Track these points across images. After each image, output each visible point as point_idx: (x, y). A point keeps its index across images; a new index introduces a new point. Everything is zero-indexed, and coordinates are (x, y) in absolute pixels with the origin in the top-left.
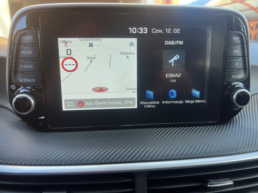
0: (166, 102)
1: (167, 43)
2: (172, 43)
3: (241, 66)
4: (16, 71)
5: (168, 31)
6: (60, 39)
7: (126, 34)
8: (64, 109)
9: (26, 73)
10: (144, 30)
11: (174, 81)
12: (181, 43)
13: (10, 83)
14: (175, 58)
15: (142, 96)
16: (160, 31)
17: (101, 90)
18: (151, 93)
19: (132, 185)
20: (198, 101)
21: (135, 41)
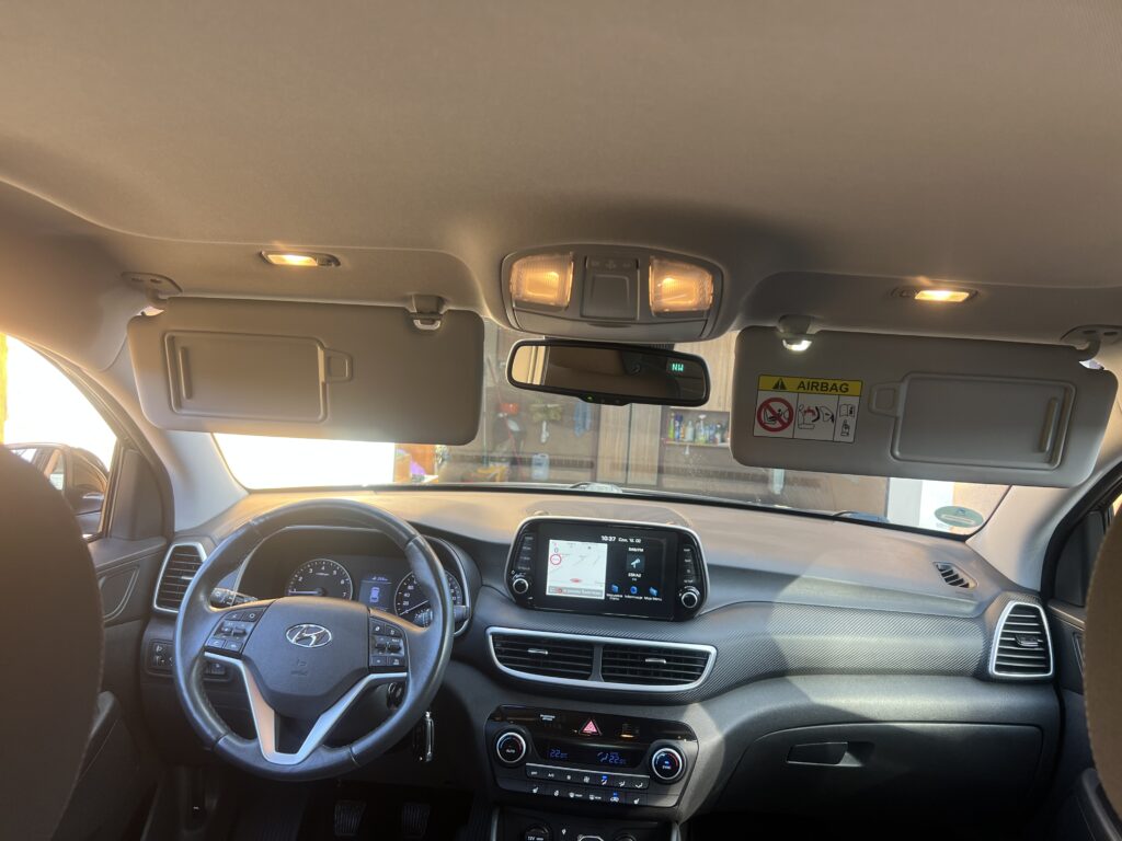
0: (629, 597)
1: (630, 549)
2: (635, 550)
3: (693, 573)
4: (517, 561)
5: (632, 541)
6: (551, 541)
7: (599, 541)
8: (548, 593)
9: (526, 563)
10: (612, 539)
11: (635, 580)
12: (641, 550)
13: (511, 568)
14: (637, 562)
15: (608, 590)
16: (625, 540)
17: (577, 581)
18: (616, 588)
19: (591, 654)
20: (655, 599)
21: (606, 545)
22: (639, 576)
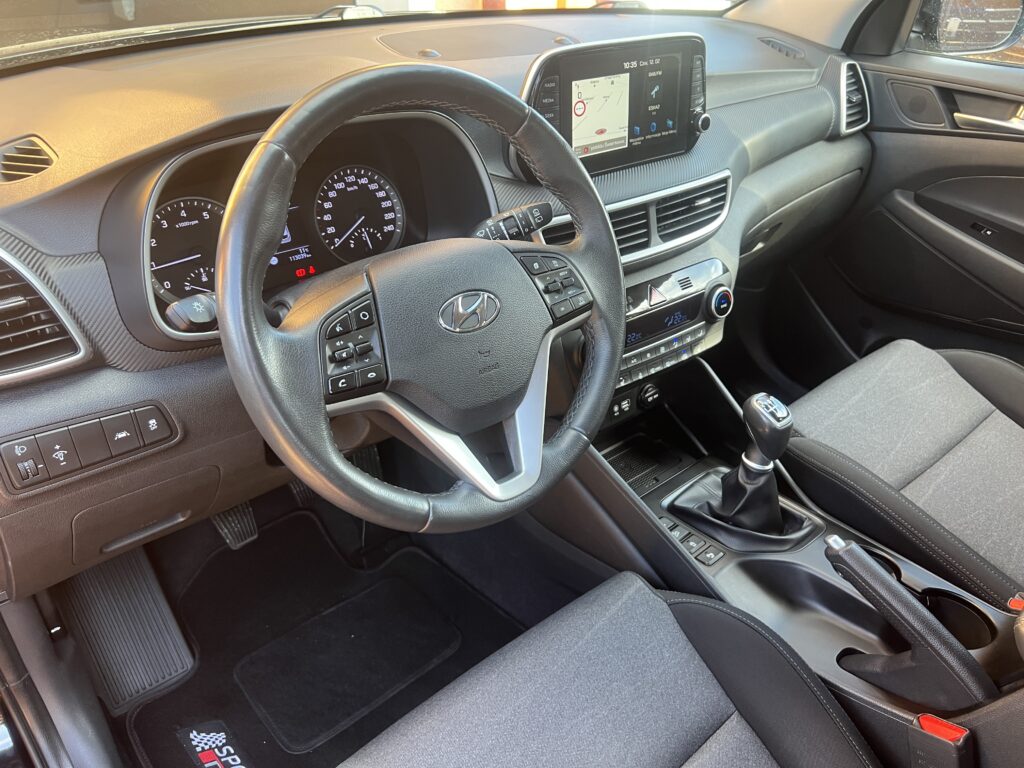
0: (649, 137)
2: (654, 74)
5: (652, 62)
6: (574, 83)
7: (622, 70)
10: (634, 64)
11: (654, 113)
12: (660, 73)
14: (656, 90)
15: (632, 134)
16: (646, 63)
17: (601, 132)
18: (637, 129)
20: (671, 132)
21: (628, 75)
22: (657, 107)
